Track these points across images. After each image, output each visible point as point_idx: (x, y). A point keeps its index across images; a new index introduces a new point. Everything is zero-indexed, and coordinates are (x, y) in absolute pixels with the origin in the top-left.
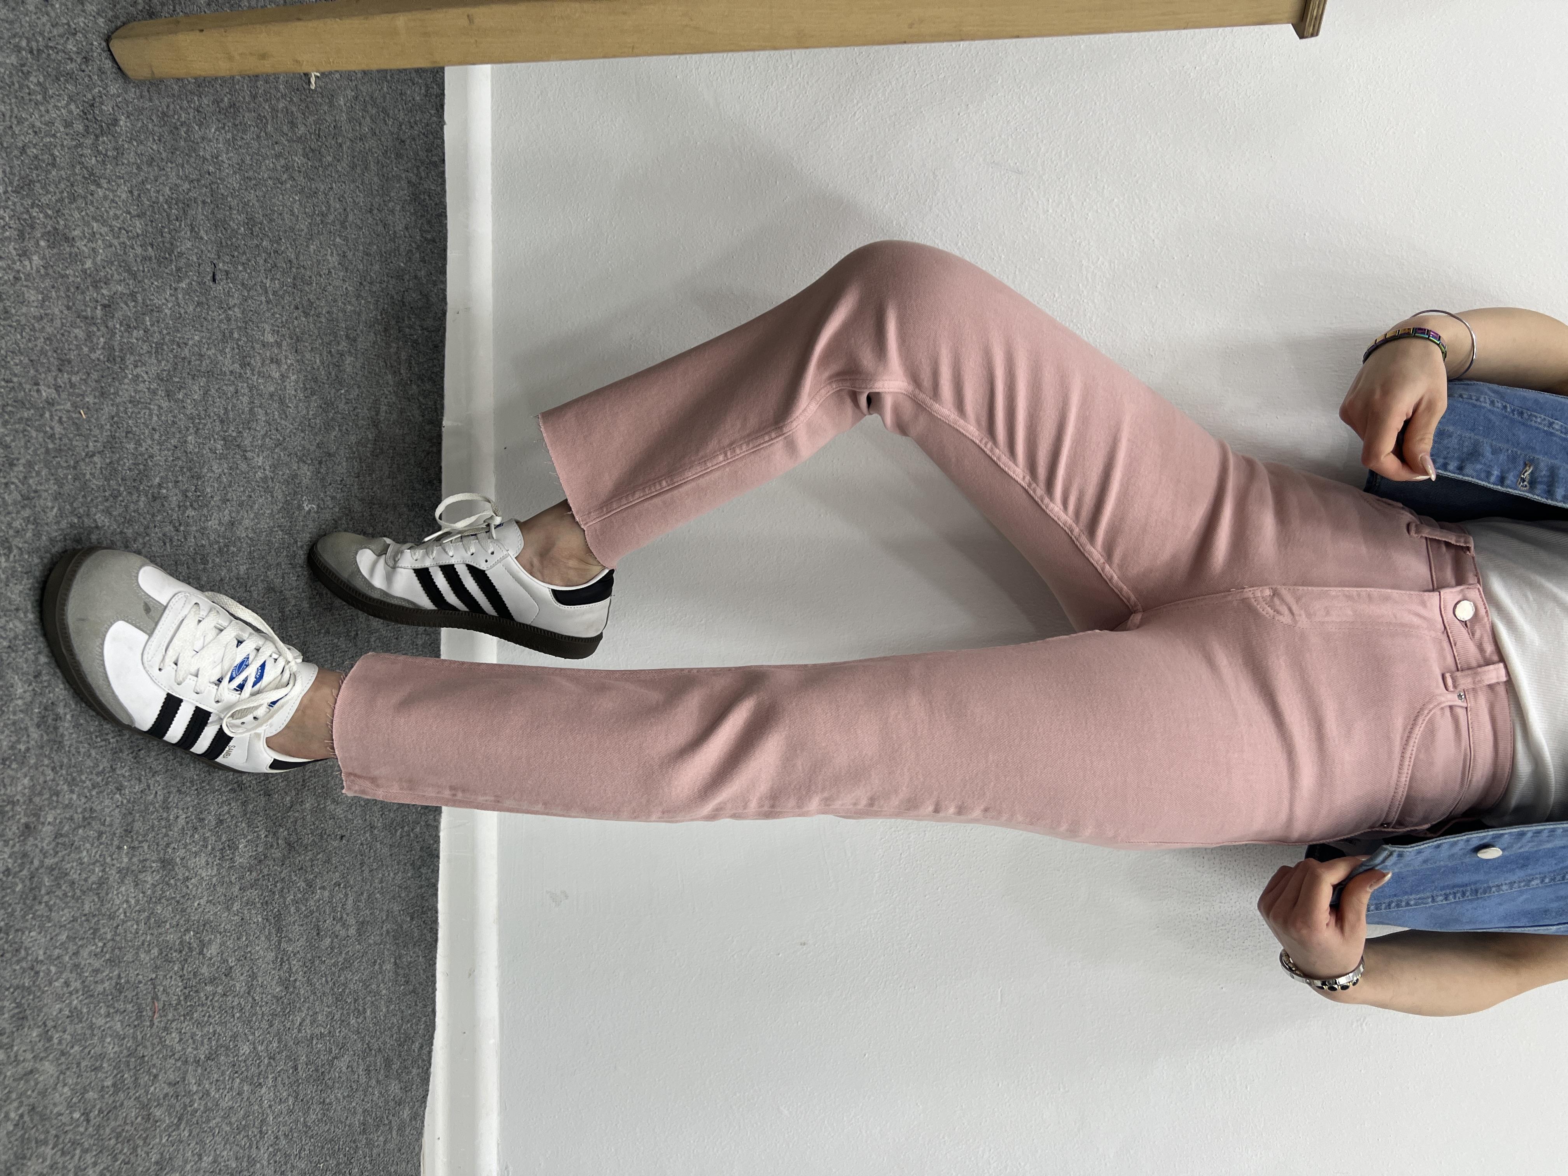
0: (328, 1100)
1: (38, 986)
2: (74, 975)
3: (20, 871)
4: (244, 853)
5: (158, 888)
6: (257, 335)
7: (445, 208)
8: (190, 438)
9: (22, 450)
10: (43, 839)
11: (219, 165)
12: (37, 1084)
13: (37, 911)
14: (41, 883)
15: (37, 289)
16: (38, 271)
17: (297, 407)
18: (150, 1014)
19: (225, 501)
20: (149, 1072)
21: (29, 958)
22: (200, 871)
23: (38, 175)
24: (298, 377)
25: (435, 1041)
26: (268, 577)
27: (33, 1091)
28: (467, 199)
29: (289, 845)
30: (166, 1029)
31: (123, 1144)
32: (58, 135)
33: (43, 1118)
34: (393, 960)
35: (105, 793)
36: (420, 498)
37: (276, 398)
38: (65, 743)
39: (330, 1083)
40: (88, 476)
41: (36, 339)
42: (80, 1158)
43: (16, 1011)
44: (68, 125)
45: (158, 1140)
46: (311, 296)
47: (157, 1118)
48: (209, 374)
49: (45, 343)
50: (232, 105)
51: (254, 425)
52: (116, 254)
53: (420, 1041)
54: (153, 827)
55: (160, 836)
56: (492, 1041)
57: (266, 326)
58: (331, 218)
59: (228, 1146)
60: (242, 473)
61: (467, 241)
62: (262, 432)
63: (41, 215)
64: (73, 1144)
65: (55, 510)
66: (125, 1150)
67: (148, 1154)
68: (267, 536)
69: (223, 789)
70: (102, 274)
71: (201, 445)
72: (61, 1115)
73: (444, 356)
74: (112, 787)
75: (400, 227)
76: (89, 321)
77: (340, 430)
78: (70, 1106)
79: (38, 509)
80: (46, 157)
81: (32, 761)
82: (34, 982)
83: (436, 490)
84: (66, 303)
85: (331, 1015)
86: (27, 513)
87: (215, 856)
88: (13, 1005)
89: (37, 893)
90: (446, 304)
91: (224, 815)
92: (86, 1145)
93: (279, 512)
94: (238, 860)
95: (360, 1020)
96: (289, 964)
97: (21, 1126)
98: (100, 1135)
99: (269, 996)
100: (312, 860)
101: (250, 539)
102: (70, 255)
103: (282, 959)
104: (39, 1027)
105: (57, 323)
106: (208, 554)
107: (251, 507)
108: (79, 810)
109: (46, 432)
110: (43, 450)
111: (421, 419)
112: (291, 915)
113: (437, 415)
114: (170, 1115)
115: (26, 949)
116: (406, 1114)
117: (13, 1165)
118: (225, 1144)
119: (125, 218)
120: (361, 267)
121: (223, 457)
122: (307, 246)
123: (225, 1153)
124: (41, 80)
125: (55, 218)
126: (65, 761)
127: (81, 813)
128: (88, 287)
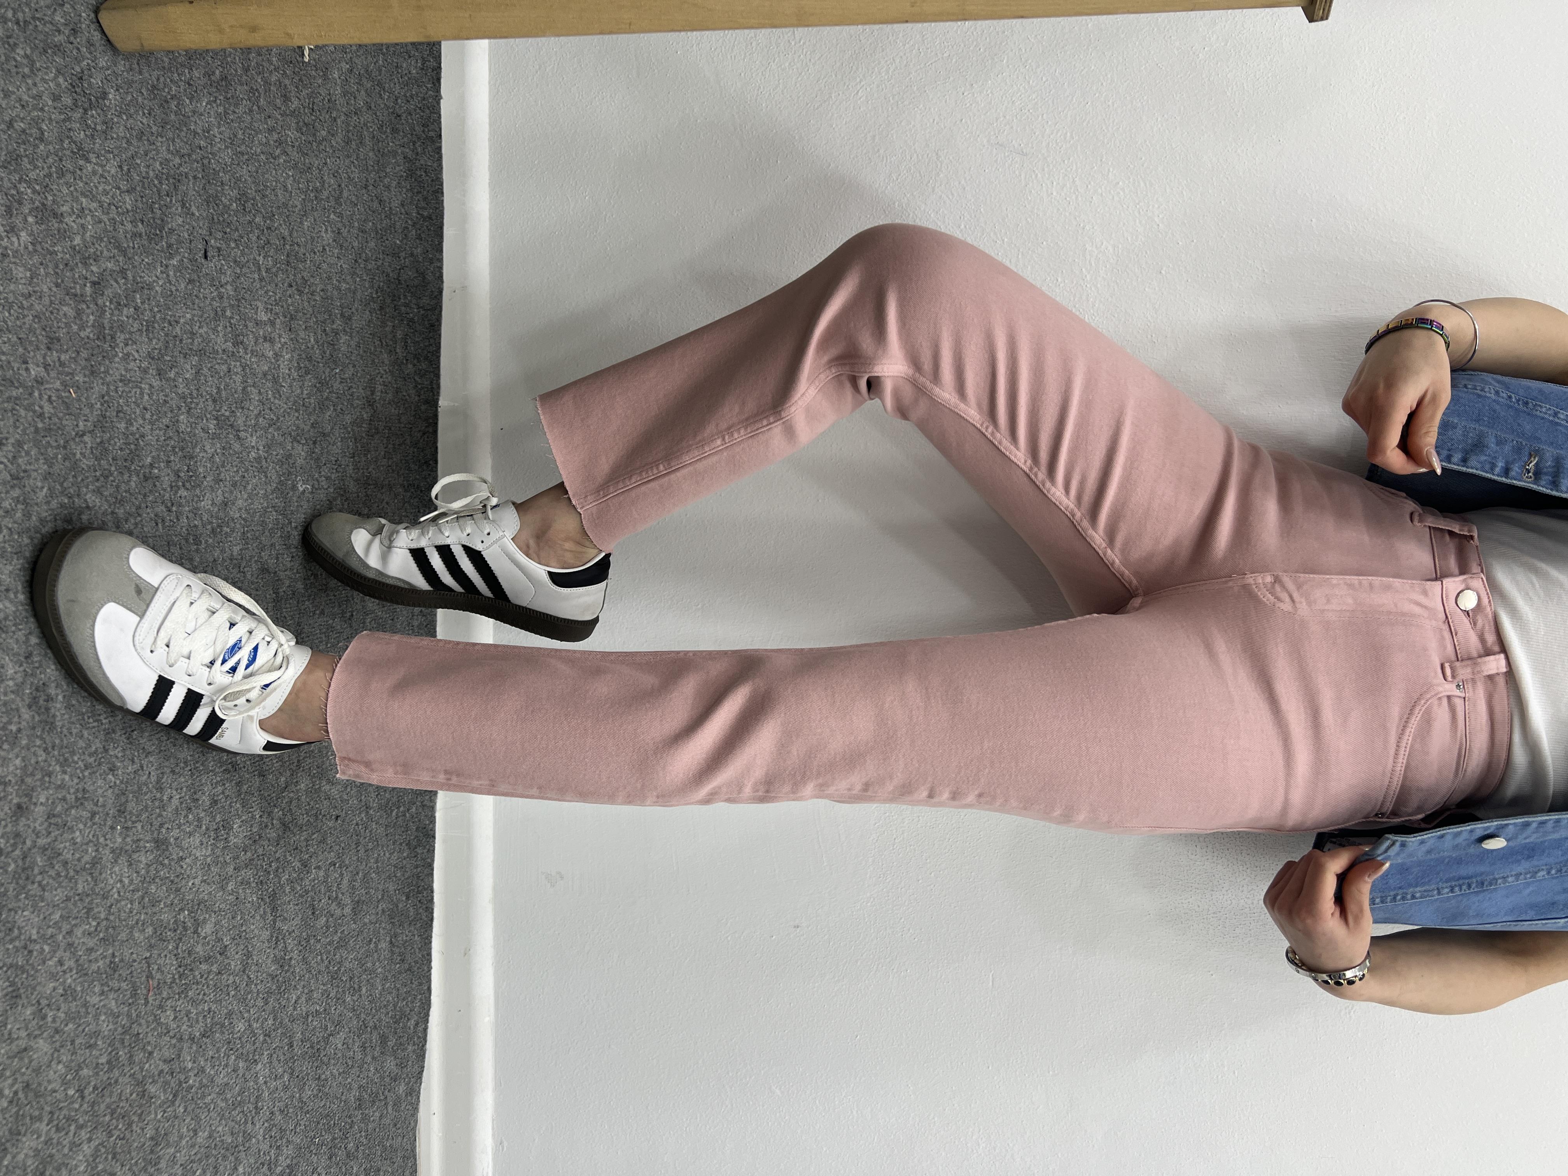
0: (323, 1077)
1: (32, 965)
2: (68, 954)
3: (13, 851)
4: (238, 834)
5: (152, 868)
6: (251, 313)
7: (442, 184)
8: (182, 417)
9: (11, 430)
10: (35, 820)
11: (211, 142)
12: (31, 1062)
13: (29, 890)
14: (34, 863)
15: (24, 266)
16: (26, 248)
17: (291, 386)
18: (145, 992)
19: (218, 481)
20: (143, 1049)
21: (23, 937)
22: (194, 851)
23: (25, 150)
24: (292, 356)
25: (431, 1018)
26: (262, 558)
27: (27, 1068)
28: (464, 174)
29: (284, 825)
30: (160, 1007)
31: (118, 1120)
32: (46, 108)
33: (37, 1095)
34: (388, 939)
35: (98, 774)
36: (416, 479)
37: (269, 377)
38: (57, 724)
39: (325, 1059)
40: (78, 456)
41: (24, 316)
42: (75, 1134)
43: (10, 989)
44: (56, 98)
45: (153, 1116)
46: (305, 274)
47: (152, 1095)
48: (201, 353)
49: (33, 320)
50: (224, 78)
51: (247, 404)
52: (105, 230)
53: (416, 1018)
54: (146, 807)
55: (154, 816)
56: (487, 1019)
57: (259, 304)
58: (325, 194)
59: (223, 1122)
60: (236, 453)
61: (464, 219)
62: (256, 412)
63: (29, 191)
64: (67, 1120)
65: (45, 490)
66: (120, 1126)
67: (143, 1129)
68: (261, 516)
69: (217, 770)
70: (92, 250)
71: (194, 425)
72: (55, 1091)
73: (440, 335)
74: (105, 767)
75: (395, 204)
76: (79, 298)
77: (335, 410)
78: (65, 1083)
79: (28, 489)
80: (34, 131)
81: (24, 742)
82: (27, 961)
83: (432, 471)
84: (54, 280)
85: (326, 994)
86: (16, 493)
87: (209, 837)
88: (7, 984)
89: (30, 873)
90: (443, 282)
91: (218, 796)
92: (81, 1121)
93: (273, 493)
94: (233, 840)
95: (355, 998)
96: (284, 943)
97: (15, 1102)
98: (94, 1112)
99: (264, 975)
100: (307, 840)
101: (244, 519)
102: (59, 231)
103: (277, 937)
104: (33, 1005)
105: (46, 300)
106: (201, 534)
107: (245, 487)
108: (72, 791)
109: (34, 411)
110: (32, 429)
111: (417, 398)
112: (286, 895)
113: (434, 395)
114: (165, 1091)
115: (19, 928)
116: (402, 1089)
117: (8, 1141)
118: (221, 1120)
119: (114, 194)
120: (356, 244)
121: (215, 436)
122: (301, 223)
123: (220, 1129)
124: (28, 52)
125: (44, 193)
126: (57, 741)
127: (74, 793)
128: (77, 264)
